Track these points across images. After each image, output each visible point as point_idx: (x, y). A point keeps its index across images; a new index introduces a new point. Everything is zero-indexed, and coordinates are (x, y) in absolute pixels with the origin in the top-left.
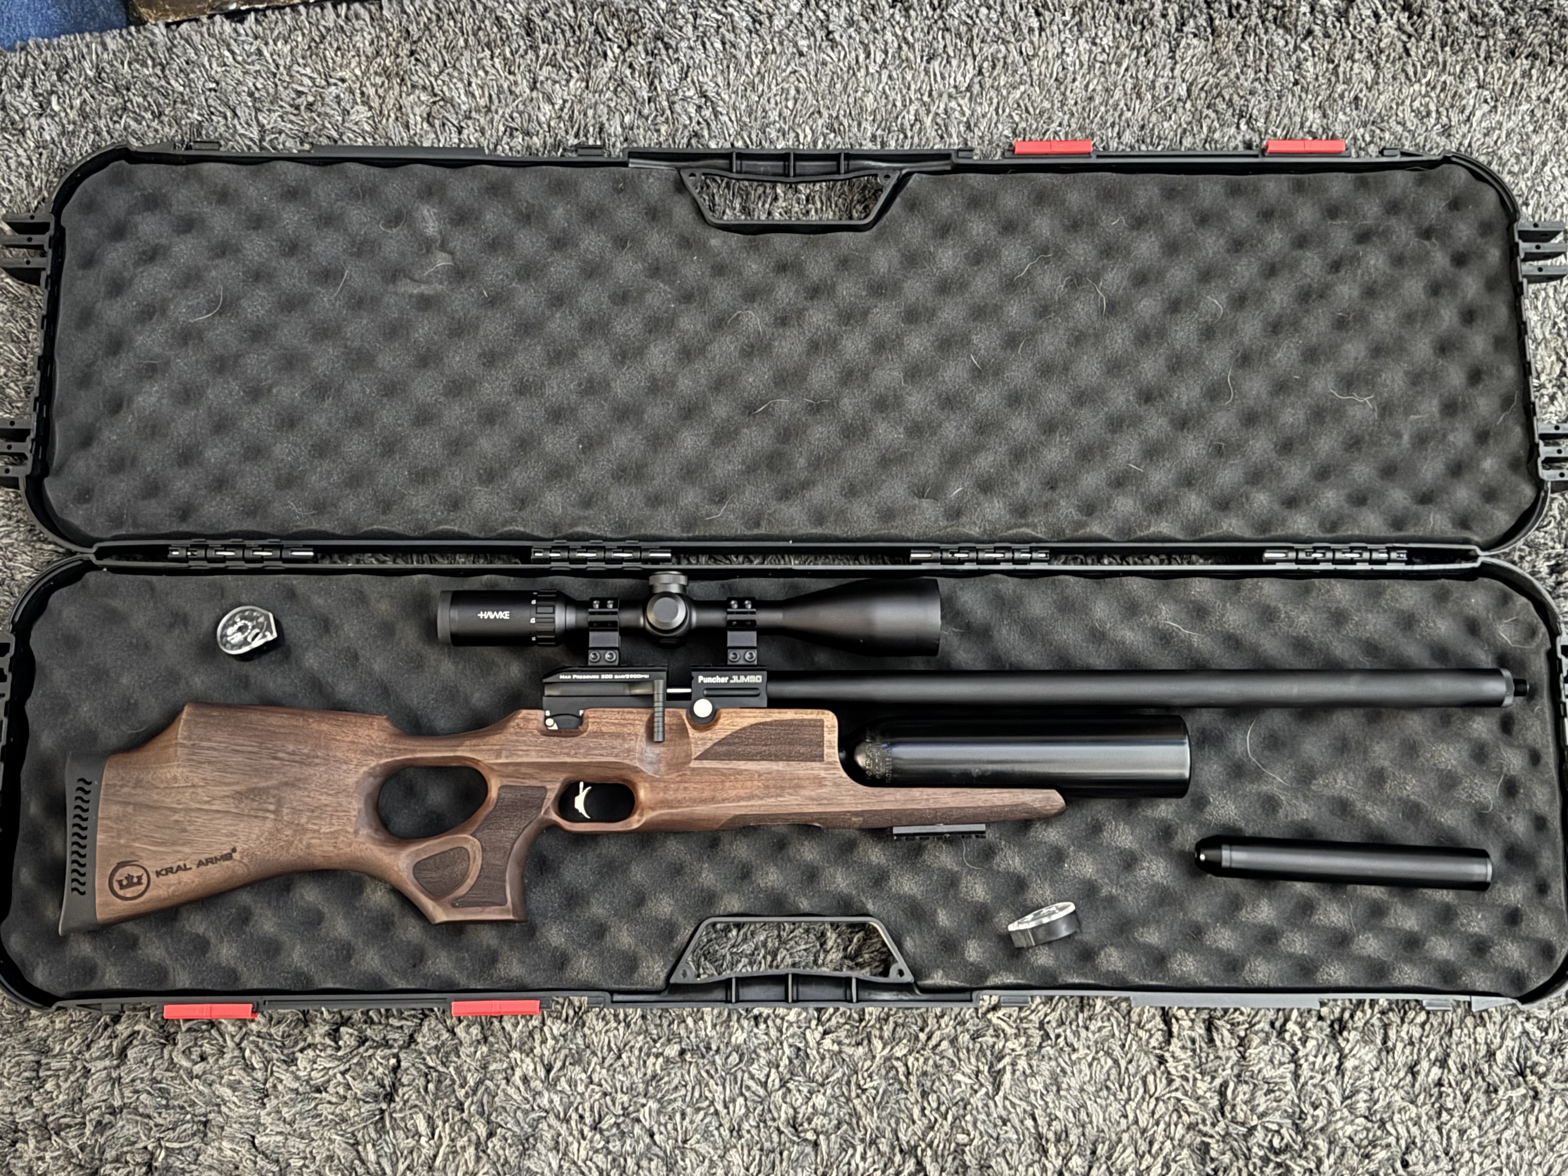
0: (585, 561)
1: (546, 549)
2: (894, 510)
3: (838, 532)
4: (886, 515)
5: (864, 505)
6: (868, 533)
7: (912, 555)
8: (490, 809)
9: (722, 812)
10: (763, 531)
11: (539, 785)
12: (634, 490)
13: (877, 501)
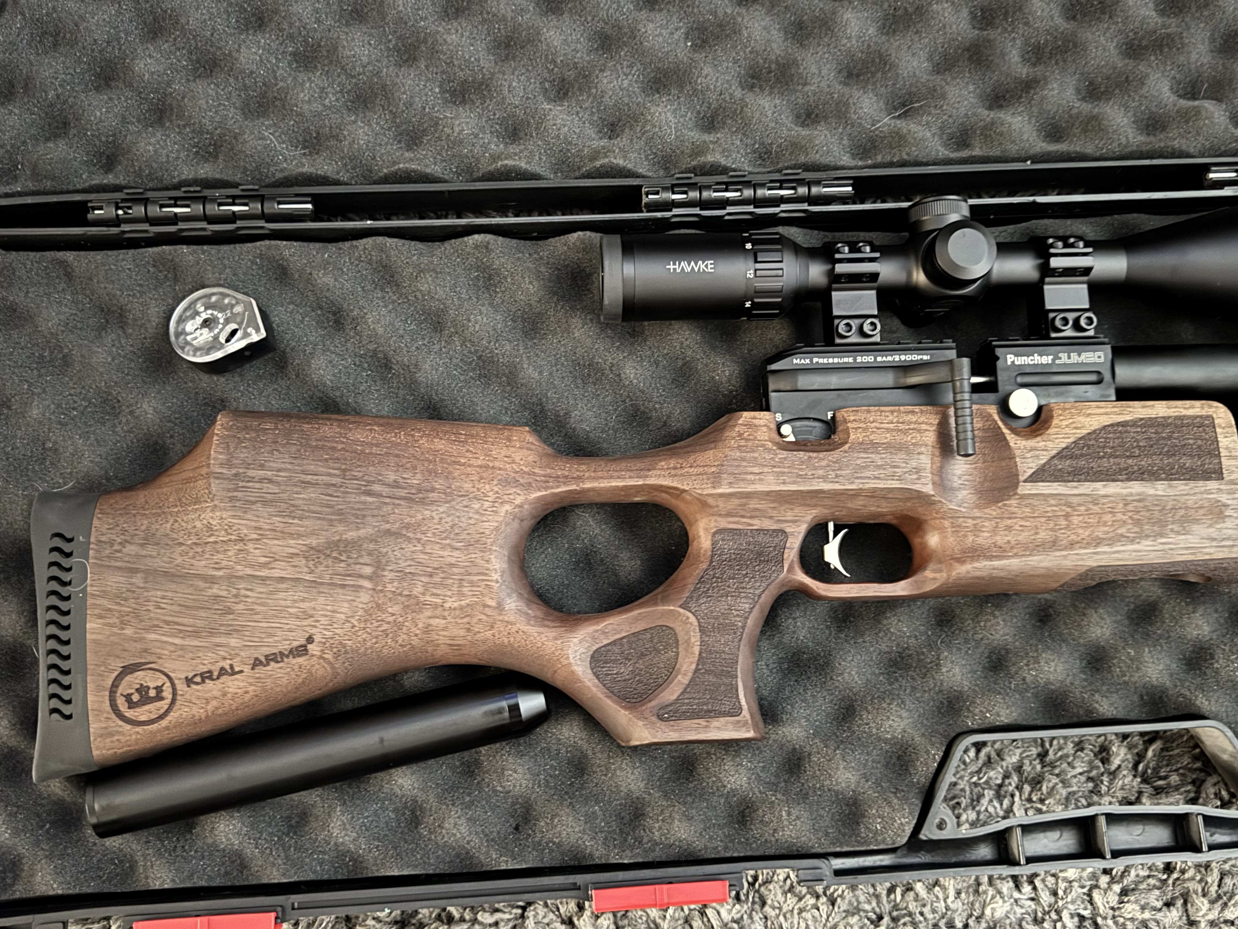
0: (723, 203)
1: (664, 189)
2: (1161, 116)
3: (1089, 150)
4: (1148, 126)
5: (1119, 109)
6: (1134, 148)
7: (1211, 176)
8: (704, 566)
9: (1068, 563)
10: (977, 152)
11: (775, 527)
12: (778, 102)
13: (1137, 104)
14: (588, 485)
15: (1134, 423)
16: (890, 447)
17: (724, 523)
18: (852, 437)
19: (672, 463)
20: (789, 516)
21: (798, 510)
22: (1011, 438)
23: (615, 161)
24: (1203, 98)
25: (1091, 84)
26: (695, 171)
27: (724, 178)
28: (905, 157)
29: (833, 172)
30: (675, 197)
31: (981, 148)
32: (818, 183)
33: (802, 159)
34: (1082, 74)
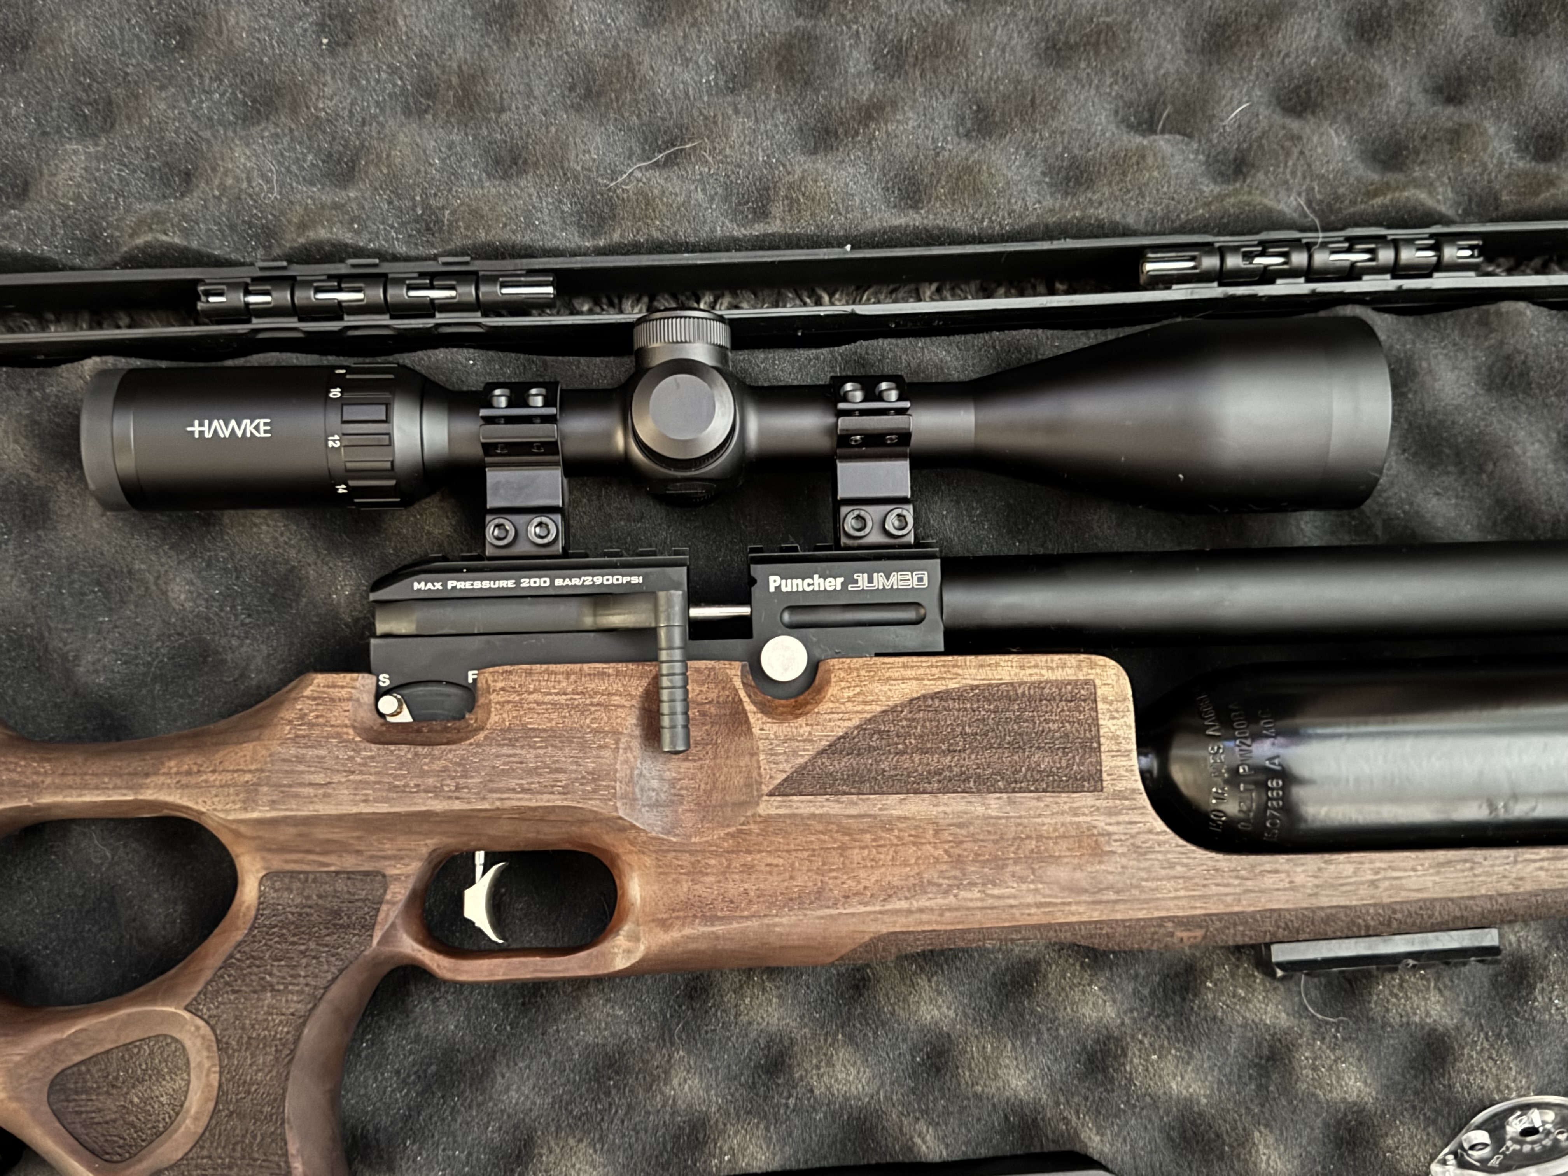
0: (337, 311)
1: (233, 286)
2: (1087, 163)
3: (960, 222)
4: (1068, 179)
5: (1016, 152)
6: (1033, 219)
7: (1149, 267)
8: (239, 936)
9: (843, 928)
10: (775, 227)
11: (367, 867)
12: (456, 138)
13: (1049, 143)
14: (47, 799)
15: (960, 695)
16: (552, 736)
17: (277, 863)
18: (494, 718)
19: (188, 762)
20: (389, 848)
21: (402, 841)
22: (756, 719)
23: (164, 238)
24: (1163, 132)
25: (980, 109)
26: (293, 258)
27: (342, 269)
28: (656, 234)
29: (524, 261)
30: (252, 299)
31: (783, 220)
32: (492, 279)
33: (482, 236)
34: (965, 93)
